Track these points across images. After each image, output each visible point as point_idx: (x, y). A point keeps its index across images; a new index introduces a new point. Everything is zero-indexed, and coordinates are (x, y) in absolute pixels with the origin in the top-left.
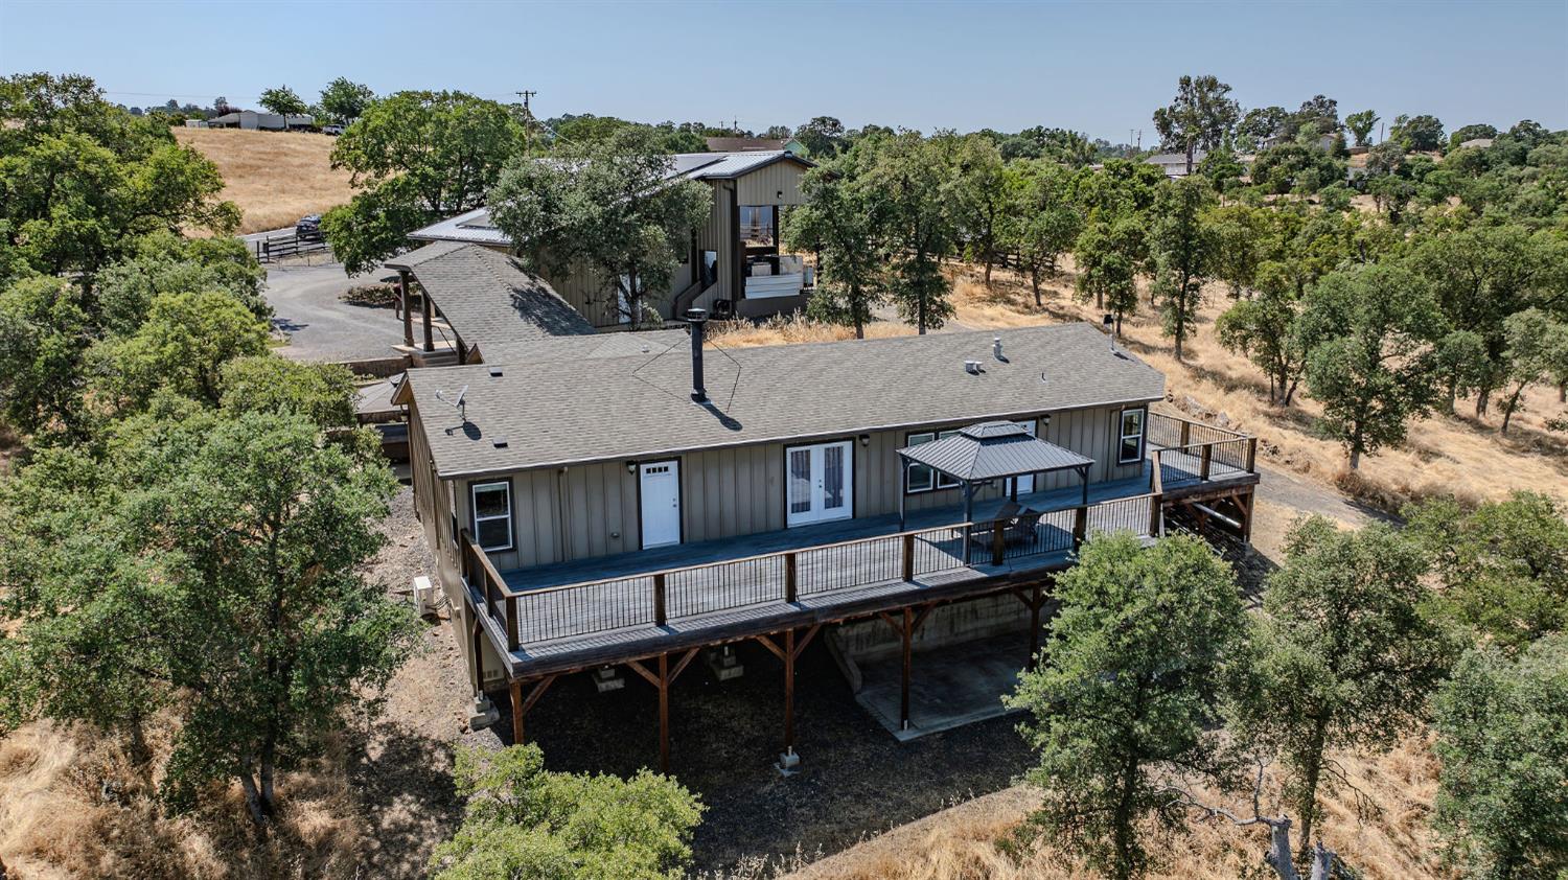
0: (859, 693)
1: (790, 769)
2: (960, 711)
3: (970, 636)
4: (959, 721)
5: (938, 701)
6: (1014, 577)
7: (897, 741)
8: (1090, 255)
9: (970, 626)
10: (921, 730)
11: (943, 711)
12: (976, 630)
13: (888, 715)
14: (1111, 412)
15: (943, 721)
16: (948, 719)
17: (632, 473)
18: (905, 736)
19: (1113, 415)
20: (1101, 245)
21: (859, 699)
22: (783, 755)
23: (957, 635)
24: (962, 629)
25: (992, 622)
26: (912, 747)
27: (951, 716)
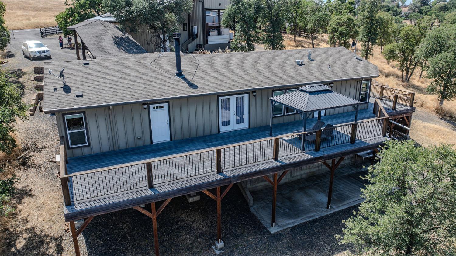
0: (251, 207)
1: (220, 249)
2: (297, 216)
3: (299, 177)
4: (298, 221)
5: (287, 210)
6: (326, 157)
7: (270, 233)
8: (334, 28)
9: (298, 173)
10: (280, 227)
11: (290, 216)
12: (301, 175)
13: (265, 217)
14: (358, 82)
15: (290, 221)
16: (293, 221)
17: (145, 109)
18: (274, 230)
19: (358, 83)
20: (338, 24)
21: (252, 210)
22: (216, 243)
23: (293, 177)
24: (296, 174)
25: (308, 171)
26: (278, 236)
27: (294, 218)
